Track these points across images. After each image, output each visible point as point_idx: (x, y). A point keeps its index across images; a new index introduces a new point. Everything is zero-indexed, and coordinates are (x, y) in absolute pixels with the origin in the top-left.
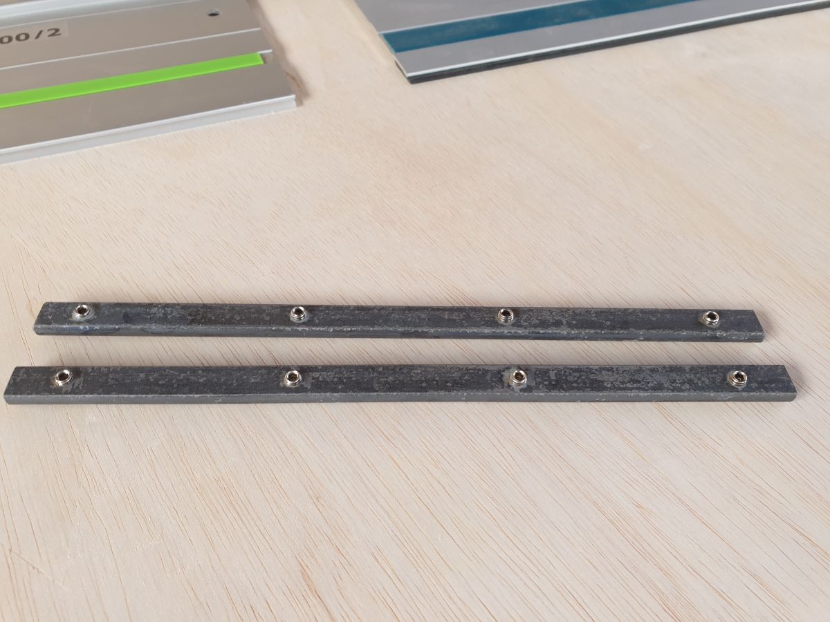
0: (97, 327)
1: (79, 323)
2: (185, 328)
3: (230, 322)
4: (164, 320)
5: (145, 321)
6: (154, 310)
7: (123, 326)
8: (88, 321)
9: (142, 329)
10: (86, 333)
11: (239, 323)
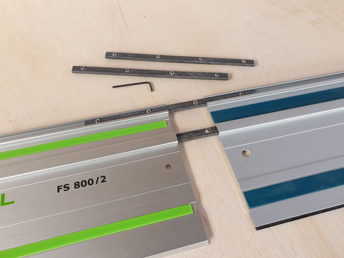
0: (118, 57)
1: (114, 56)
2: (136, 58)
3: (144, 57)
4: (131, 56)
5: (127, 56)
6: (129, 55)
7: (123, 57)
8: (116, 56)
9: (127, 58)
10: (115, 59)
11: (146, 58)
